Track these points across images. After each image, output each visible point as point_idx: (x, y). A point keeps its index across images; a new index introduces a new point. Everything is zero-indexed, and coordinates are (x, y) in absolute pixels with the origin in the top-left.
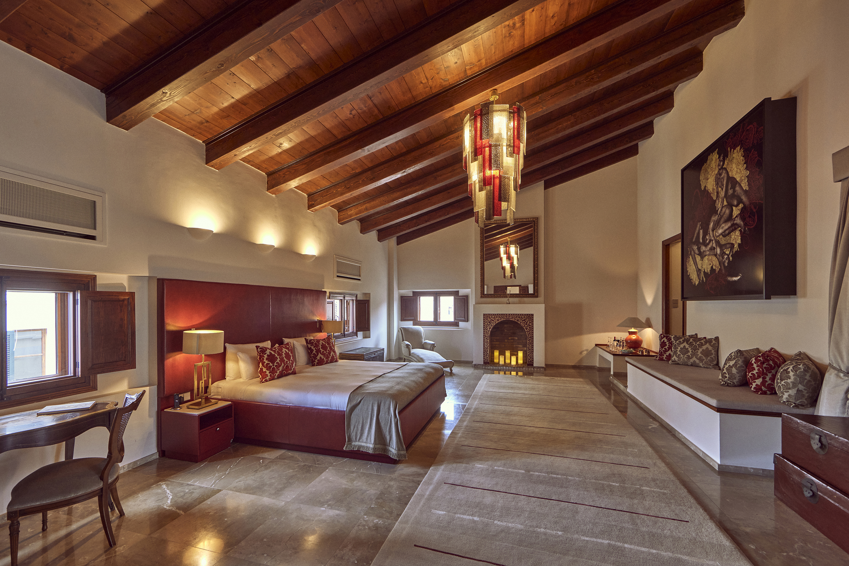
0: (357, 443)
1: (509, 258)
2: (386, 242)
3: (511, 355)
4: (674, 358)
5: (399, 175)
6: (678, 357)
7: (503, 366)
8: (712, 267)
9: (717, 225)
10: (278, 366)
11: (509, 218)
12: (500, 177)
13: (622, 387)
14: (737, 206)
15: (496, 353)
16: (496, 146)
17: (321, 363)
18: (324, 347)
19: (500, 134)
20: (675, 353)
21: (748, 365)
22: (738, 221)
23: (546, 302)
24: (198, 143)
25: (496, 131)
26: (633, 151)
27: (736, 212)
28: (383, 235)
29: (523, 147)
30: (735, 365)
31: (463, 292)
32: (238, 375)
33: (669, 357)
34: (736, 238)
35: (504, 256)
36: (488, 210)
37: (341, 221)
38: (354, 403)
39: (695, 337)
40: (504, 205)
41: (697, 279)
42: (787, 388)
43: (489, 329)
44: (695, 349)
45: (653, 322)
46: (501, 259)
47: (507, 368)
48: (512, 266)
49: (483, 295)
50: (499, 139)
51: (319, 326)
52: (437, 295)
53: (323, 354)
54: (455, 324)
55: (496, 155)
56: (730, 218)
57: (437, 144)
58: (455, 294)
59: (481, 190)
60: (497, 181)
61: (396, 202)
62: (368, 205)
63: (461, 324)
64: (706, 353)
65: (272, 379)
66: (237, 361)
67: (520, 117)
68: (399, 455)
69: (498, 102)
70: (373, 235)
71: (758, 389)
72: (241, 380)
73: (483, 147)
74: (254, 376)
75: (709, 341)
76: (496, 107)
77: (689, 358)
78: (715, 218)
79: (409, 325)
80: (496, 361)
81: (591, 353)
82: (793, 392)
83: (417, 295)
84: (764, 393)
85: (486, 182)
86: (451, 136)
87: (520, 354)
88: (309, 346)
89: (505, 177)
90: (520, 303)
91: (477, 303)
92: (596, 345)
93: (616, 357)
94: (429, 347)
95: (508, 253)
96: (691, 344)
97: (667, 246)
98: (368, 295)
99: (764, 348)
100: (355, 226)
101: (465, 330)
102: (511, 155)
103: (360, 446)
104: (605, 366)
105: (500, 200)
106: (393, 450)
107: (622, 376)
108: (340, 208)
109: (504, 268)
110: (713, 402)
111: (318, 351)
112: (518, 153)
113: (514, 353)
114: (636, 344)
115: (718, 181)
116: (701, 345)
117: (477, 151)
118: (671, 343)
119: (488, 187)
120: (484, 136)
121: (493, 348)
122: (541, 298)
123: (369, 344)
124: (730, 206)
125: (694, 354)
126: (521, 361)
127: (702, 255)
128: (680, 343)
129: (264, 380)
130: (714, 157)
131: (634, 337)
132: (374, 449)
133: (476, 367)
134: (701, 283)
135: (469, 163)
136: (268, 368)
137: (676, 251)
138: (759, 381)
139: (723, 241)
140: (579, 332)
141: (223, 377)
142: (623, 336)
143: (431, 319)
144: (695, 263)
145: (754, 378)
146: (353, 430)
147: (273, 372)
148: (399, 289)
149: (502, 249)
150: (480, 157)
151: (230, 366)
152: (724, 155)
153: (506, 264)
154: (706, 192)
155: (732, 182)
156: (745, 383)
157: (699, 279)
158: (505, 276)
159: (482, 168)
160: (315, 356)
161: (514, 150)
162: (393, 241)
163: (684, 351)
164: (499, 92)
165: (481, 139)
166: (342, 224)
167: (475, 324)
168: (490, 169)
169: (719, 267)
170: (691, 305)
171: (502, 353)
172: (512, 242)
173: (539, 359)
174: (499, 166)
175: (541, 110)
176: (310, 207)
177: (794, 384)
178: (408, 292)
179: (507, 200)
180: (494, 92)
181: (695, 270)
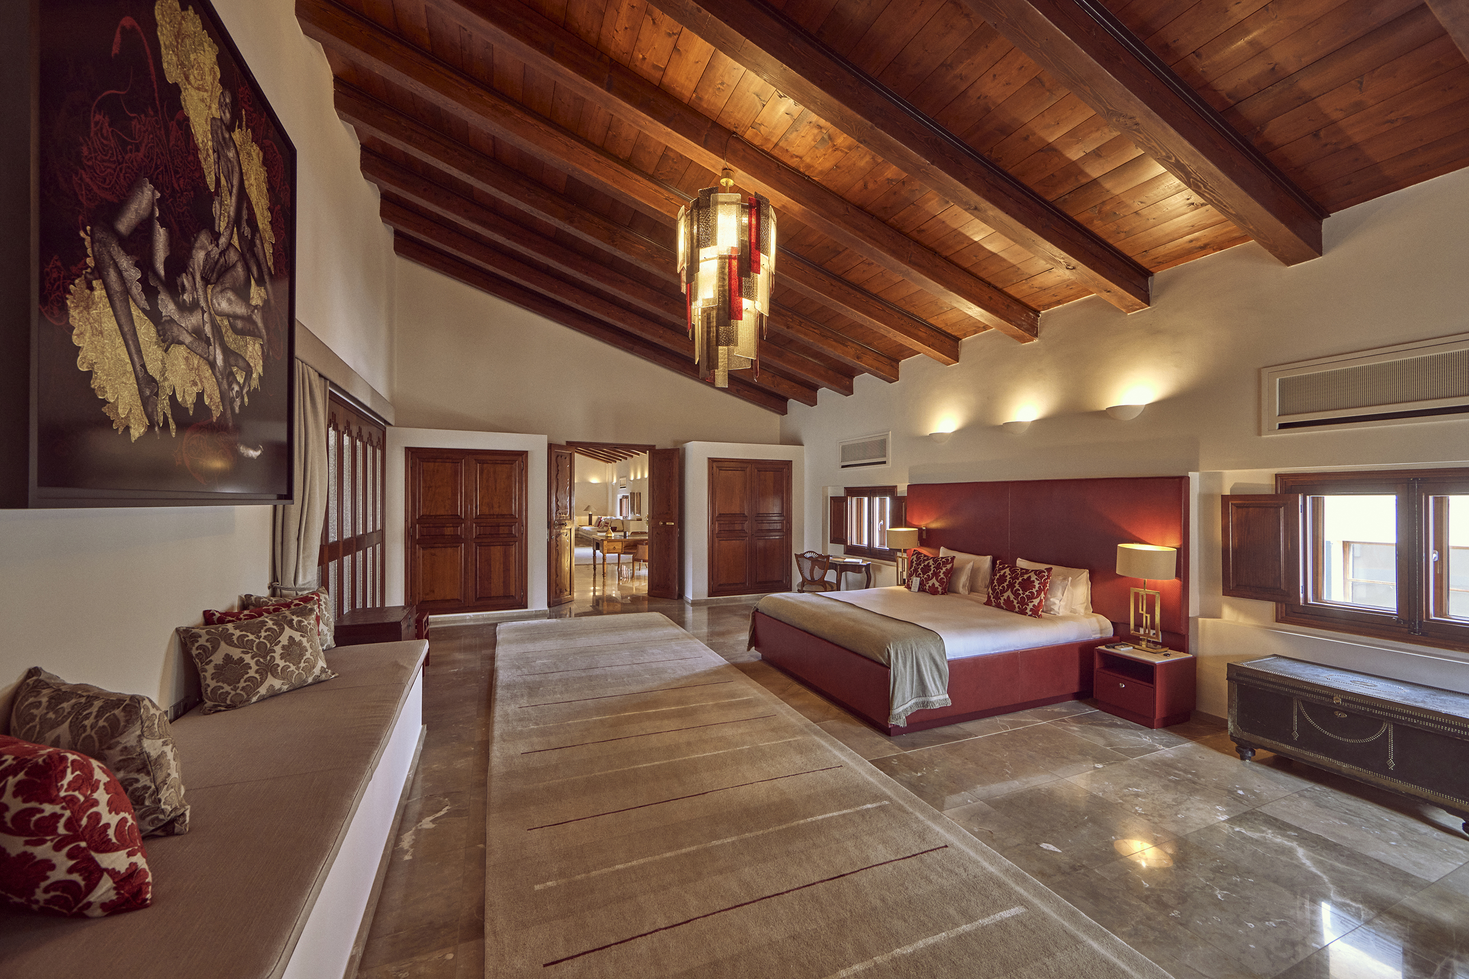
8: (200, 396)
41: (138, 410)
127: (161, 325)
157: (149, 417)
169: (221, 408)
181: (129, 368)
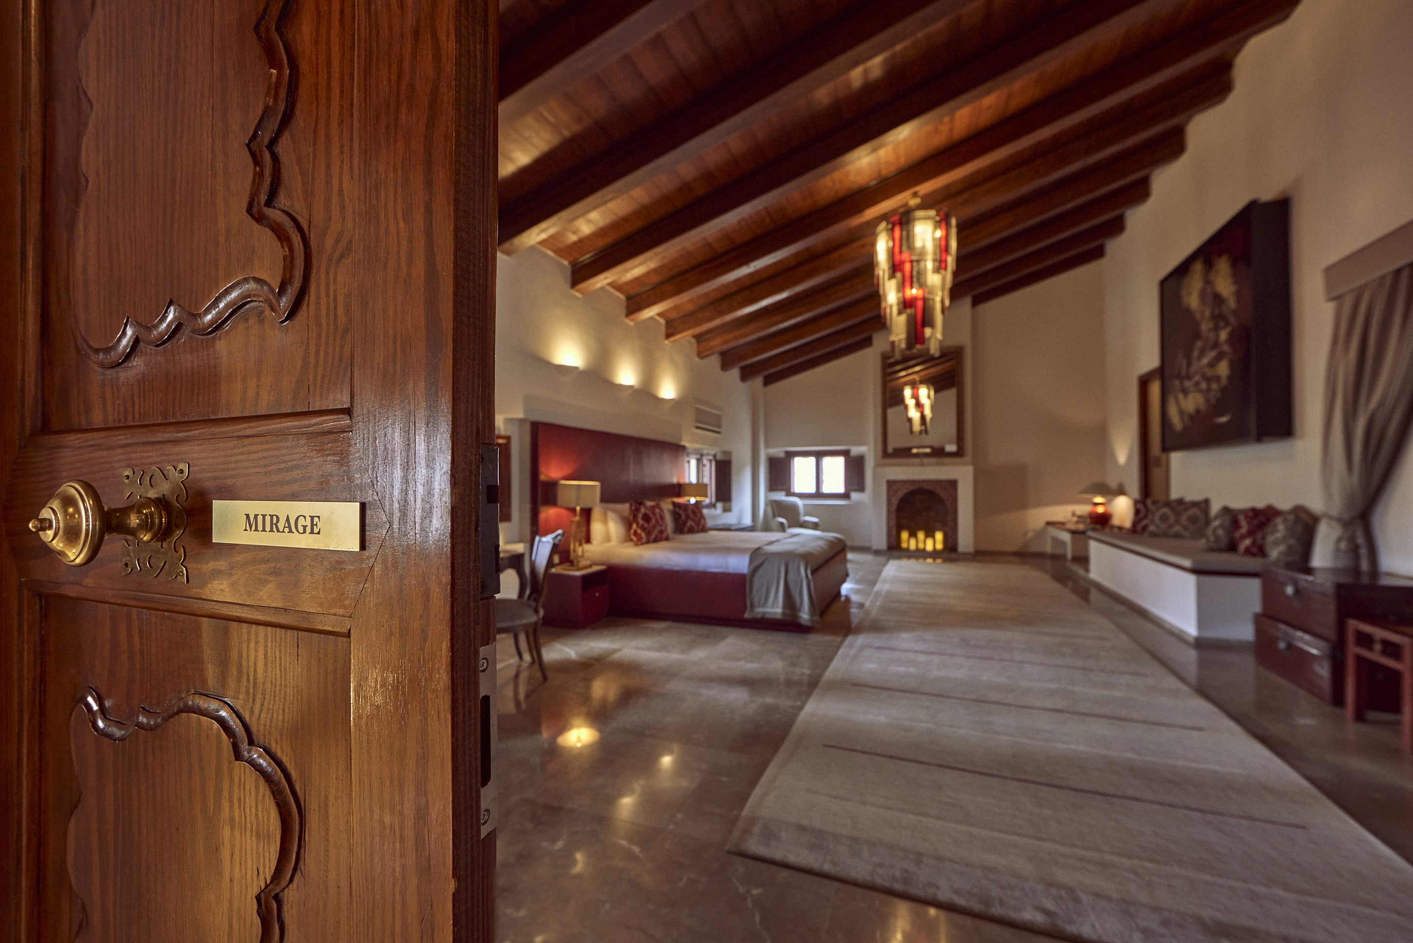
0: (761, 610)
1: (919, 405)
2: (749, 383)
3: (927, 536)
4: (1152, 528)
5: (784, 295)
6: (1157, 526)
7: (915, 551)
8: (1197, 407)
9: (1202, 353)
10: (654, 528)
11: (934, 349)
12: (924, 300)
13: (1081, 572)
14: (1223, 328)
15: (905, 535)
16: (918, 261)
17: (691, 531)
18: (693, 512)
19: (924, 247)
20: (1152, 521)
21: (1236, 524)
22: (1226, 348)
23: (975, 463)
24: (563, 265)
25: (918, 244)
26: (1098, 253)
27: (1223, 335)
28: (747, 374)
29: (951, 260)
30: (1221, 526)
31: (856, 450)
32: (607, 539)
33: (1145, 528)
34: (1223, 369)
35: (910, 402)
36: (908, 339)
37: (701, 355)
38: (757, 563)
39: (1180, 502)
40: (928, 331)
41: (1180, 423)
42: (1276, 543)
43: (895, 501)
44: (1178, 514)
45: (1128, 488)
46: (906, 407)
47: (920, 554)
48: (923, 417)
49: (886, 454)
50: (922, 253)
51: (678, 489)
52: (819, 456)
53: (693, 520)
54: (846, 496)
55: (919, 273)
56: (1216, 345)
57: (836, 255)
58: (845, 454)
59: (900, 313)
60: (920, 304)
61: (774, 329)
62: (737, 333)
63: (854, 496)
64: (1193, 520)
65: (648, 542)
66: (605, 521)
67: (948, 226)
68: (812, 621)
69: (922, 206)
70: (735, 373)
71: (1248, 552)
72: (611, 544)
73: (902, 263)
74: (627, 539)
75: (1195, 504)
76: (920, 213)
77: (1170, 526)
78: (1199, 344)
79: (780, 496)
80: (904, 545)
81: (1040, 534)
82: (1282, 548)
83: (791, 455)
84: (1254, 555)
85: (906, 304)
86: (856, 245)
87: (939, 536)
88: (677, 510)
89: (929, 299)
90: (938, 464)
91: (877, 465)
92: (1049, 524)
93: (1077, 536)
94: (810, 525)
95: (916, 397)
96: (1173, 509)
97: (1144, 382)
98: (727, 453)
99: (1260, 504)
100: (714, 361)
101: (858, 504)
102: (937, 270)
103: (765, 613)
104: (1058, 551)
105: (924, 325)
106: (805, 615)
107: (1083, 560)
108: (699, 338)
109: (910, 420)
110: (1187, 563)
111: (688, 517)
112: (946, 269)
113: (930, 534)
114: (1102, 521)
115: (1203, 296)
116: (1186, 509)
117: (895, 267)
118: (1147, 509)
119: (909, 311)
120: (904, 248)
121: (899, 529)
122: (968, 458)
123: (730, 519)
124: (1216, 329)
125: (1177, 521)
126: (939, 546)
127: (1185, 392)
128: (1159, 508)
129: (639, 542)
130: (1198, 267)
131: (1100, 510)
132: (784, 614)
133: (877, 553)
134: (1185, 429)
135: (884, 282)
136: (643, 529)
137: (1155, 389)
138: (1247, 542)
139: (1209, 373)
140: (1023, 505)
141: (588, 540)
142: (1083, 509)
143: (813, 490)
144: (1178, 403)
145: (1243, 537)
146: (756, 594)
147: (648, 534)
148: (767, 447)
149: (908, 392)
150: (899, 275)
151: (597, 528)
152: (1209, 265)
153: (914, 414)
154: (1188, 313)
155: (1218, 299)
156: (1232, 547)
157: (1182, 423)
158: (911, 432)
159: (901, 287)
160: (685, 523)
161: (940, 266)
162: (758, 381)
163: (1164, 518)
164: (921, 193)
165: (901, 252)
166: (701, 358)
167: (875, 496)
168: (912, 287)
169: (1206, 406)
170: (1176, 458)
171: (913, 534)
172: (922, 382)
173: (965, 540)
174: (922, 285)
175: (972, 210)
176: (668, 336)
177: (1284, 539)
178: (778, 451)
179: (932, 325)
180: (915, 195)
181: (1178, 412)
